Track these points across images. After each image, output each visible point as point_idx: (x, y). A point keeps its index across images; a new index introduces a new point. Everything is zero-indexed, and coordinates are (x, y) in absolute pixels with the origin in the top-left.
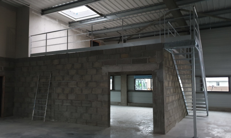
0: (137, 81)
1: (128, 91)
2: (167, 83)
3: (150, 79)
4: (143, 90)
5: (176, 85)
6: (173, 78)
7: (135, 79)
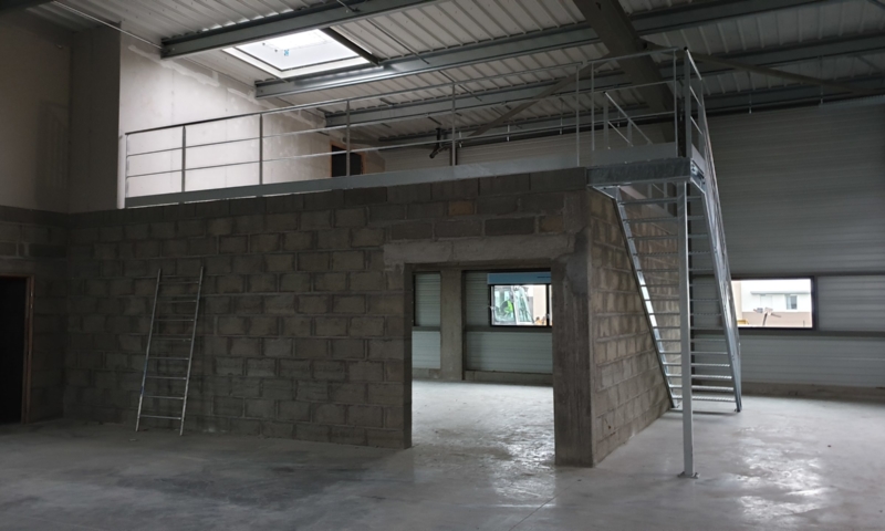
0: (497, 294)
1: (467, 329)
2: (601, 299)
3: (544, 287)
4: (518, 323)
5: (631, 306)
6: (620, 281)
7: (490, 286)
